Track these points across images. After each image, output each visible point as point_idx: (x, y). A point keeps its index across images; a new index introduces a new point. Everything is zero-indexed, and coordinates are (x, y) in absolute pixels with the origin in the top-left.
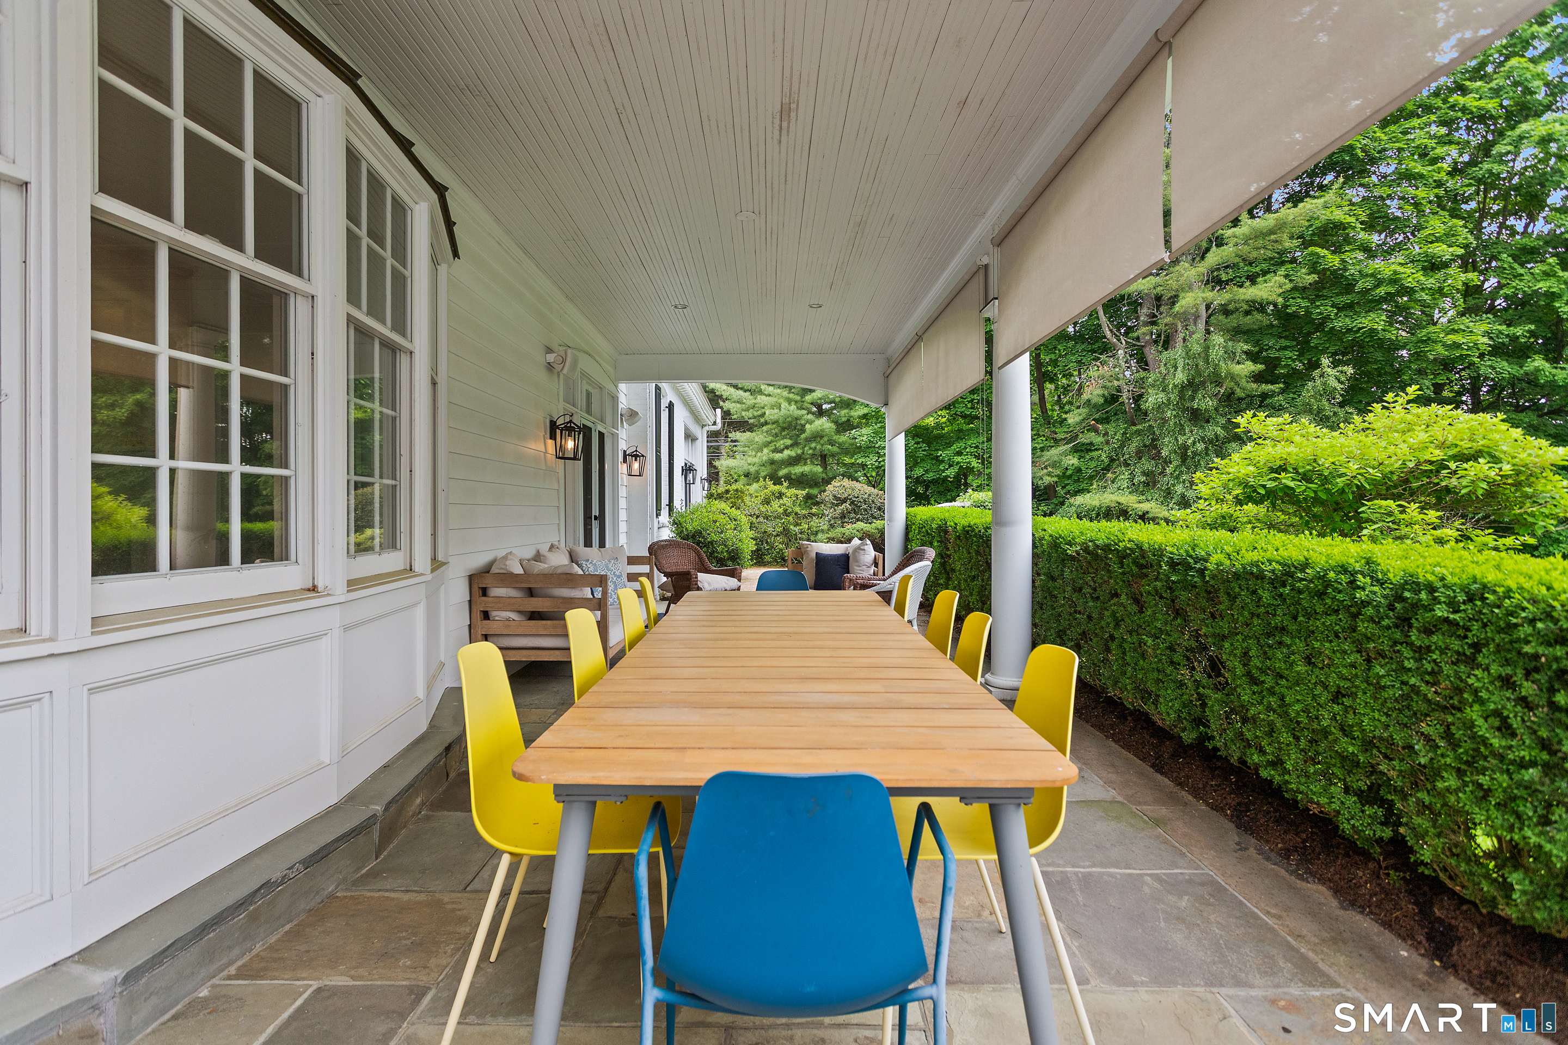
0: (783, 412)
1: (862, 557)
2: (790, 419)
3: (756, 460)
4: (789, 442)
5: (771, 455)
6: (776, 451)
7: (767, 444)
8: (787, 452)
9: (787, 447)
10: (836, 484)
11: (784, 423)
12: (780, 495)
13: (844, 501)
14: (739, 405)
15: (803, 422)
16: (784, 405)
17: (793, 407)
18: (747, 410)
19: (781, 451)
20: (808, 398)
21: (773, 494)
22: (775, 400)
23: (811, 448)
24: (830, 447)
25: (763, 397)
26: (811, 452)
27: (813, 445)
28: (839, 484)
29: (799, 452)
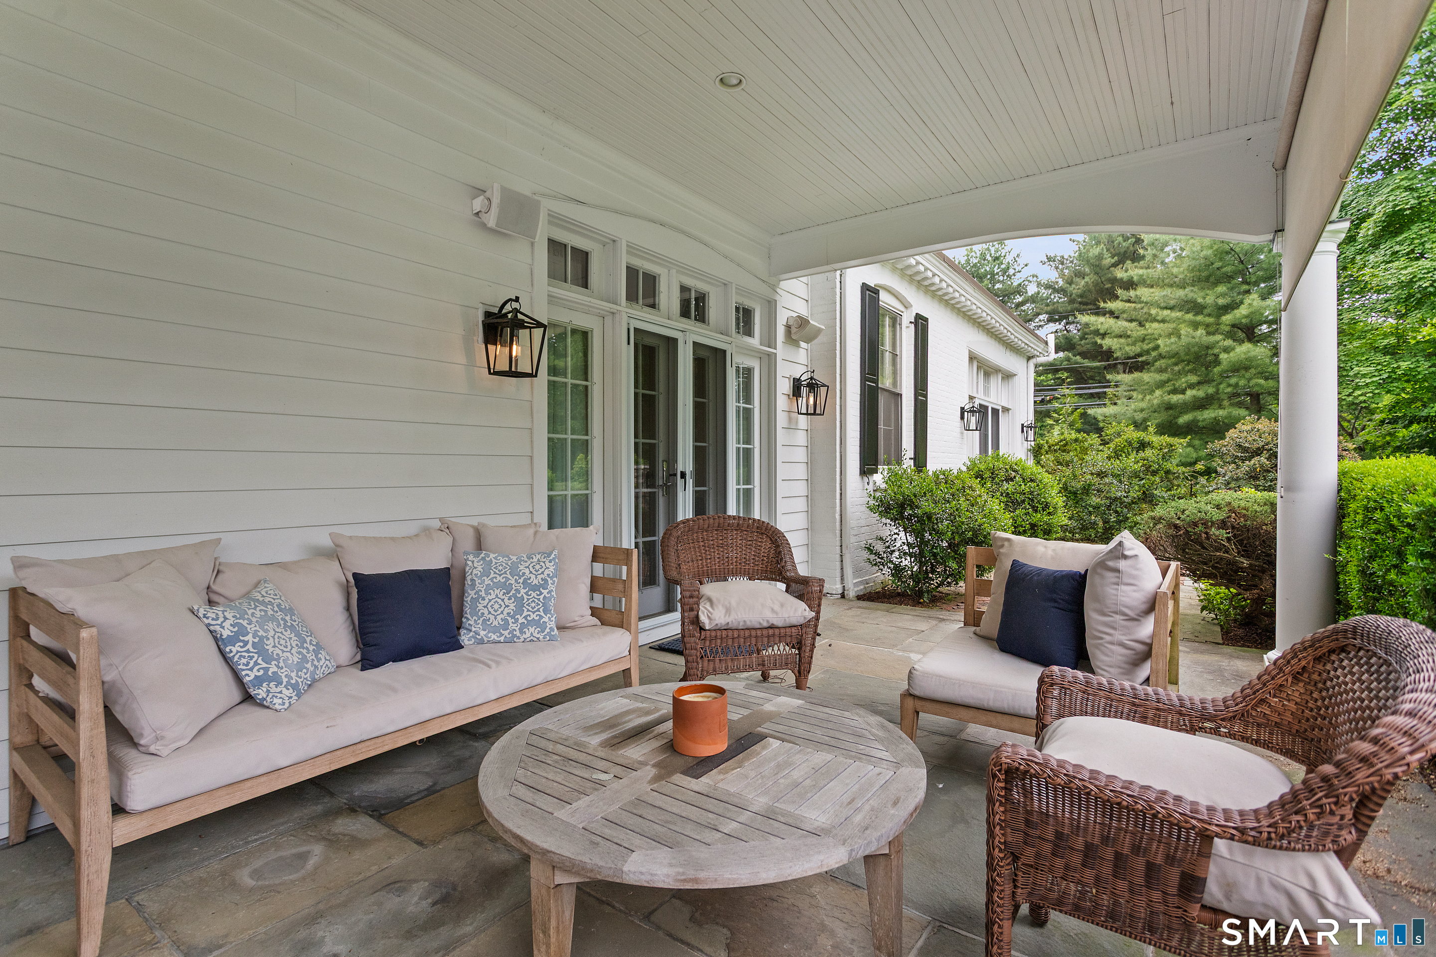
0: (1184, 340)
1: (1110, 590)
2: (1196, 349)
3: (1143, 405)
4: (1193, 379)
5: (1166, 398)
6: (1175, 391)
7: (1161, 385)
8: (1190, 393)
9: (1191, 386)
10: (1245, 428)
11: (1187, 354)
12: (1143, 445)
13: (1258, 452)
14: (1122, 340)
15: (1216, 351)
16: (1185, 330)
17: (1201, 332)
18: (1134, 344)
19: (1183, 392)
20: (1227, 318)
21: (1130, 444)
22: (1172, 326)
23: (1229, 385)
24: (1262, 381)
25: (1155, 325)
26: (1229, 390)
27: (1233, 381)
28: (1249, 428)
29: (1211, 390)
